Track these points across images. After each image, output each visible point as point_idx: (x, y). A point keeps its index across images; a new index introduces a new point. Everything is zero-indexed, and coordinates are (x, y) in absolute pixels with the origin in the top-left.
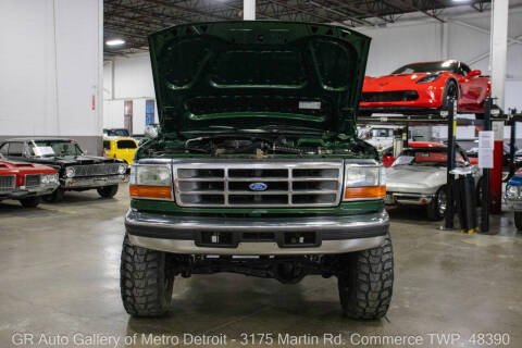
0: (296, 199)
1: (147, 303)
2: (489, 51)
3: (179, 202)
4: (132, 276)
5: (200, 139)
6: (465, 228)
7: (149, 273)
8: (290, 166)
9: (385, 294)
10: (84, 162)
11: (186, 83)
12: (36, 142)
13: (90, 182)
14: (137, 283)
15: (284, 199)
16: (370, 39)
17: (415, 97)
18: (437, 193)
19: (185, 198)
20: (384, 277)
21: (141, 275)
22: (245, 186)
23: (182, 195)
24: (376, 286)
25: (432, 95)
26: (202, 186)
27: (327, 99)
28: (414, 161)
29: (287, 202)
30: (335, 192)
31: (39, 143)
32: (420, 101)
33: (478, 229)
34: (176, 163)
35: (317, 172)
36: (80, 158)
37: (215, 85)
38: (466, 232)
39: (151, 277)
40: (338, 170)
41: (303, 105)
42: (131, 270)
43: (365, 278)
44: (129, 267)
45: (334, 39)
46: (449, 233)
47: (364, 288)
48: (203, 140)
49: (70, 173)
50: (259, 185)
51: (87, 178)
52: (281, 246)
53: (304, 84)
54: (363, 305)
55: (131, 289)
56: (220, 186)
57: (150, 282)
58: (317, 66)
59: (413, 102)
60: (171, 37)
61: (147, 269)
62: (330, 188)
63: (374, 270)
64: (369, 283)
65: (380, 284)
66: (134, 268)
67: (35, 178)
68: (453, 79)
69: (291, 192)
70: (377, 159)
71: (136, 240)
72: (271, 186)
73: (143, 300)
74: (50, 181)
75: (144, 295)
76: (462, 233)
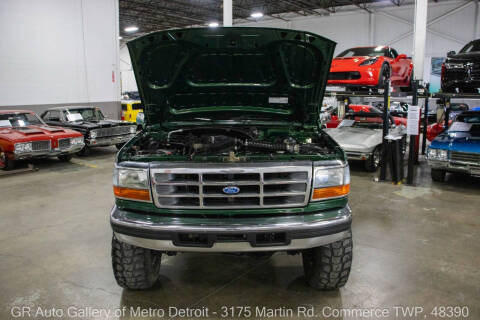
0: (267, 200)
1: (136, 282)
2: (412, 30)
3: (158, 204)
4: (121, 260)
5: (180, 130)
6: (395, 181)
7: (136, 259)
8: (261, 170)
9: (345, 273)
10: (104, 126)
11: (166, 83)
12: (70, 110)
13: (109, 141)
14: (126, 267)
15: (256, 201)
16: (335, 44)
17: (358, 77)
18: (374, 151)
19: (163, 200)
20: (344, 259)
21: (129, 260)
22: (219, 189)
23: (159, 198)
24: (337, 267)
25: (371, 74)
26: (179, 189)
27: (294, 95)
28: (355, 124)
29: (258, 204)
30: (304, 193)
31: (72, 111)
32: (362, 80)
33: (404, 180)
34: (154, 167)
35: (286, 175)
36: (101, 123)
37: (192, 84)
38: (396, 183)
39: (138, 262)
40: (307, 173)
41: (272, 100)
42: (120, 255)
43: (327, 261)
44: (118, 254)
45: (302, 43)
46: (383, 184)
47: (327, 269)
48: (183, 132)
49: (93, 135)
50: (232, 188)
51: (107, 137)
52: (253, 246)
53: (273, 83)
54: (325, 282)
55: (122, 272)
56: (195, 189)
57: (137, 266)
58: (285, 66)
59: (355, 81)
60: (148, 43)
61: (134, 255)
62: (298, 190)
63: (336, 254)
64: (331, 265)
65: (340, 266)
66: (123, 255)
67: (66, 141)
68: (386, 63)
69: (262, 195)
70: (342, 159)
71: (123, 238)
72: (243, 189)
73: (133, 280)
74: (78, 142)
75: (133, 276)
76: (392, 185)
